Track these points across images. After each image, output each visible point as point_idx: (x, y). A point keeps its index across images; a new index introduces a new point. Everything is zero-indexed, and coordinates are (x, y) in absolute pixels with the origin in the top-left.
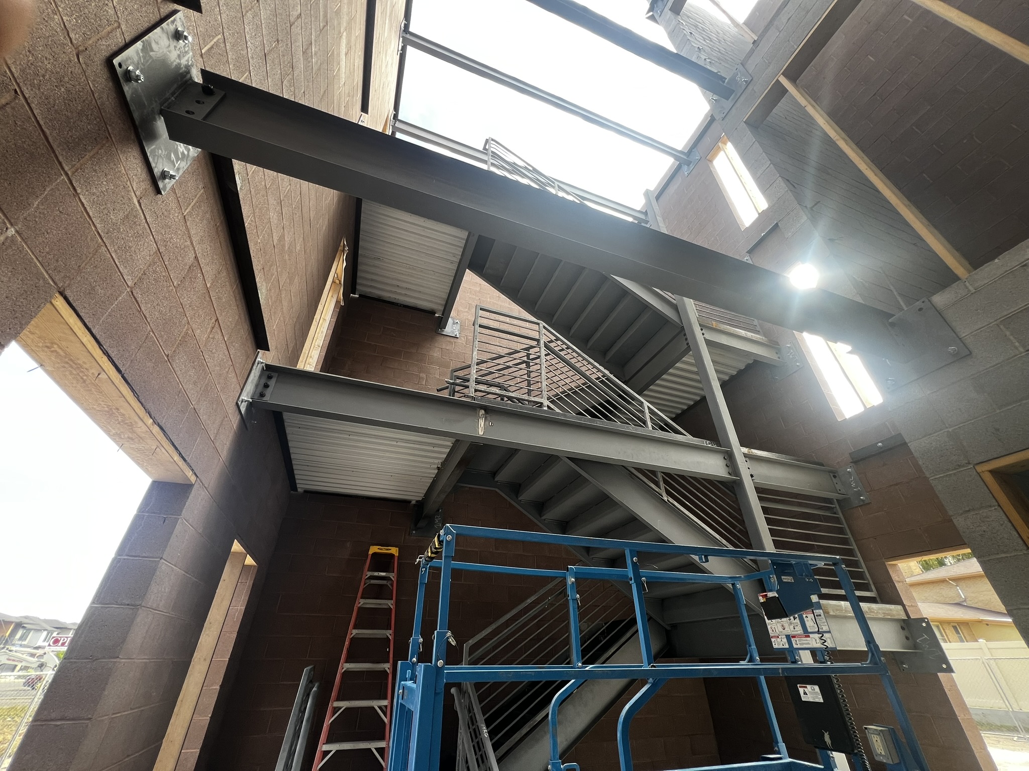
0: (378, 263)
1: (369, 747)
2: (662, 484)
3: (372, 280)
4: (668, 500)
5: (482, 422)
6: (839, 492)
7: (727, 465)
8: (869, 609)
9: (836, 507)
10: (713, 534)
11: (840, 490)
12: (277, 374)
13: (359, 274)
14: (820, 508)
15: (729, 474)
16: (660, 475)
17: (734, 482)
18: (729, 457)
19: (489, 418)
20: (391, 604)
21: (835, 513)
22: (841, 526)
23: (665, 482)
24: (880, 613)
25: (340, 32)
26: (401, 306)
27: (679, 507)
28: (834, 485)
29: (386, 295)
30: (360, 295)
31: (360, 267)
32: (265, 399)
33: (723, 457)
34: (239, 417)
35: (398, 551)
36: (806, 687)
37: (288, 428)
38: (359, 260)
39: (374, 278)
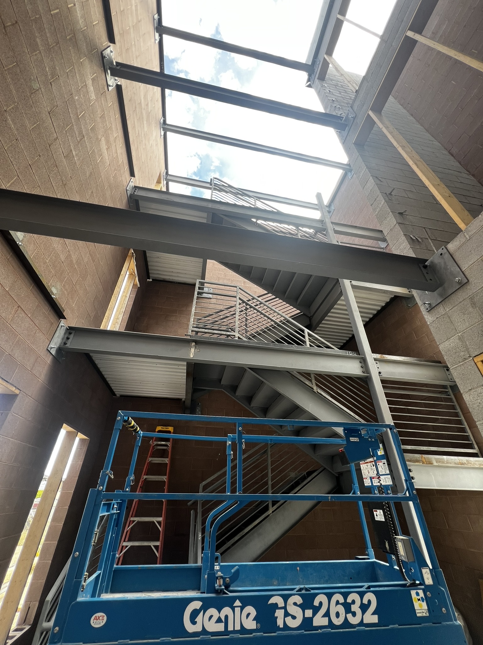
0: (160, 260)
1: (150, 545)
2: (313, 381)
3: (157, 270)
4: (317, 391)
5: (193, 350)
6: (451, 380)
7: (361, 367)
8: (467, 461)
9: (449, 391)
10: (349, 412)
11: (451, 379)
12: (74, 331)
13: (150, 267)
14: (440, 392)
15: (363, 372)
16: (312, 376)
17: (367, 377)
18: (363, 361)
19: (197, 347)
20: (167, 460)
21: (449, 395)
22: (453, 404)
23: (316, 379)
24: (476, 464)
25: (97, 139)
26: (176, 283)
27: (325, 396)
28: (447, 376)
29: (167, 278)
30: (152, 279)
31: (149, 264)
32: (67, 346)
33: (359, 361)
34: (51, 357)
35: (173, 429)
36: (377, 511)
37: (97, 361)
38: (148, 260)
39: (158, 269)
